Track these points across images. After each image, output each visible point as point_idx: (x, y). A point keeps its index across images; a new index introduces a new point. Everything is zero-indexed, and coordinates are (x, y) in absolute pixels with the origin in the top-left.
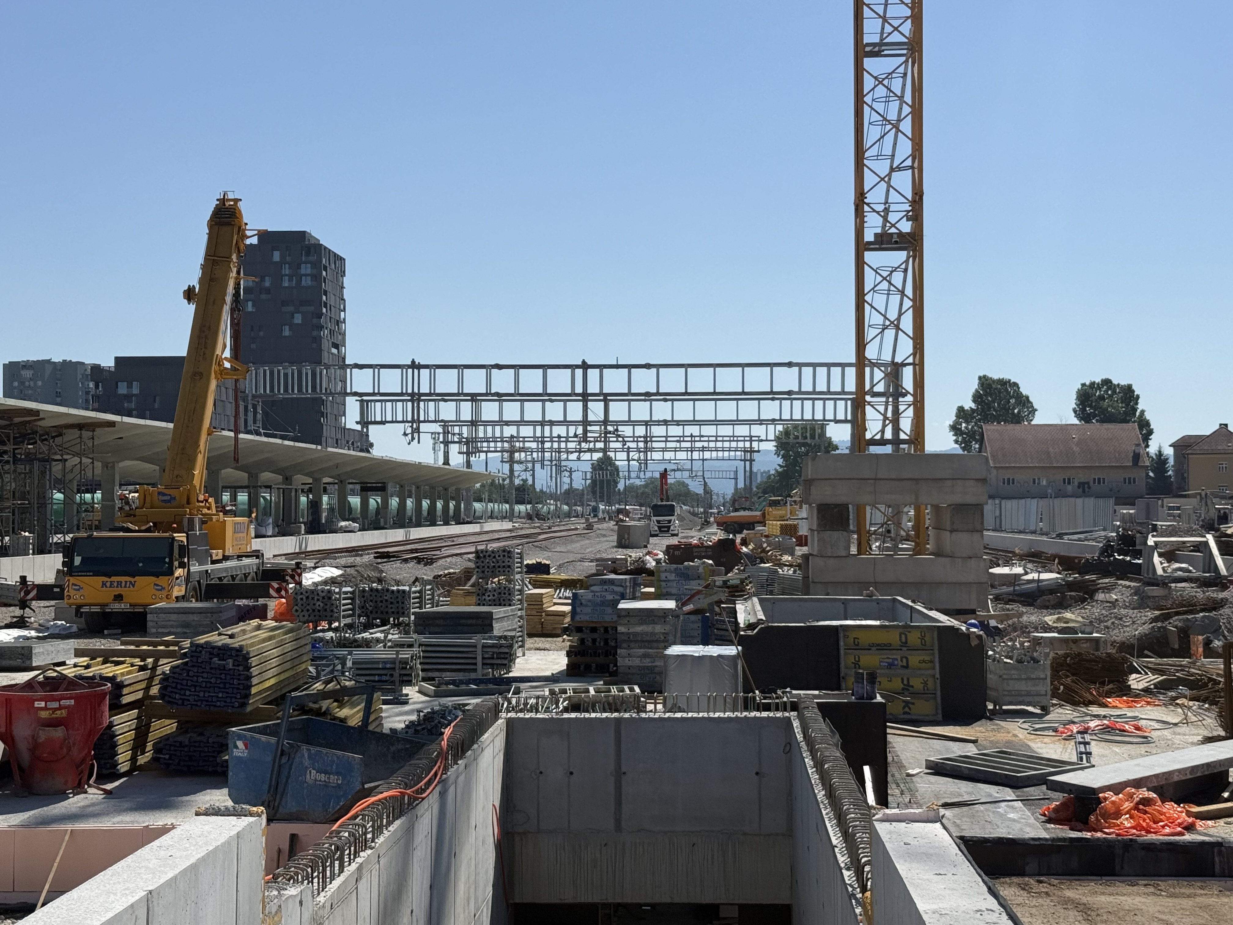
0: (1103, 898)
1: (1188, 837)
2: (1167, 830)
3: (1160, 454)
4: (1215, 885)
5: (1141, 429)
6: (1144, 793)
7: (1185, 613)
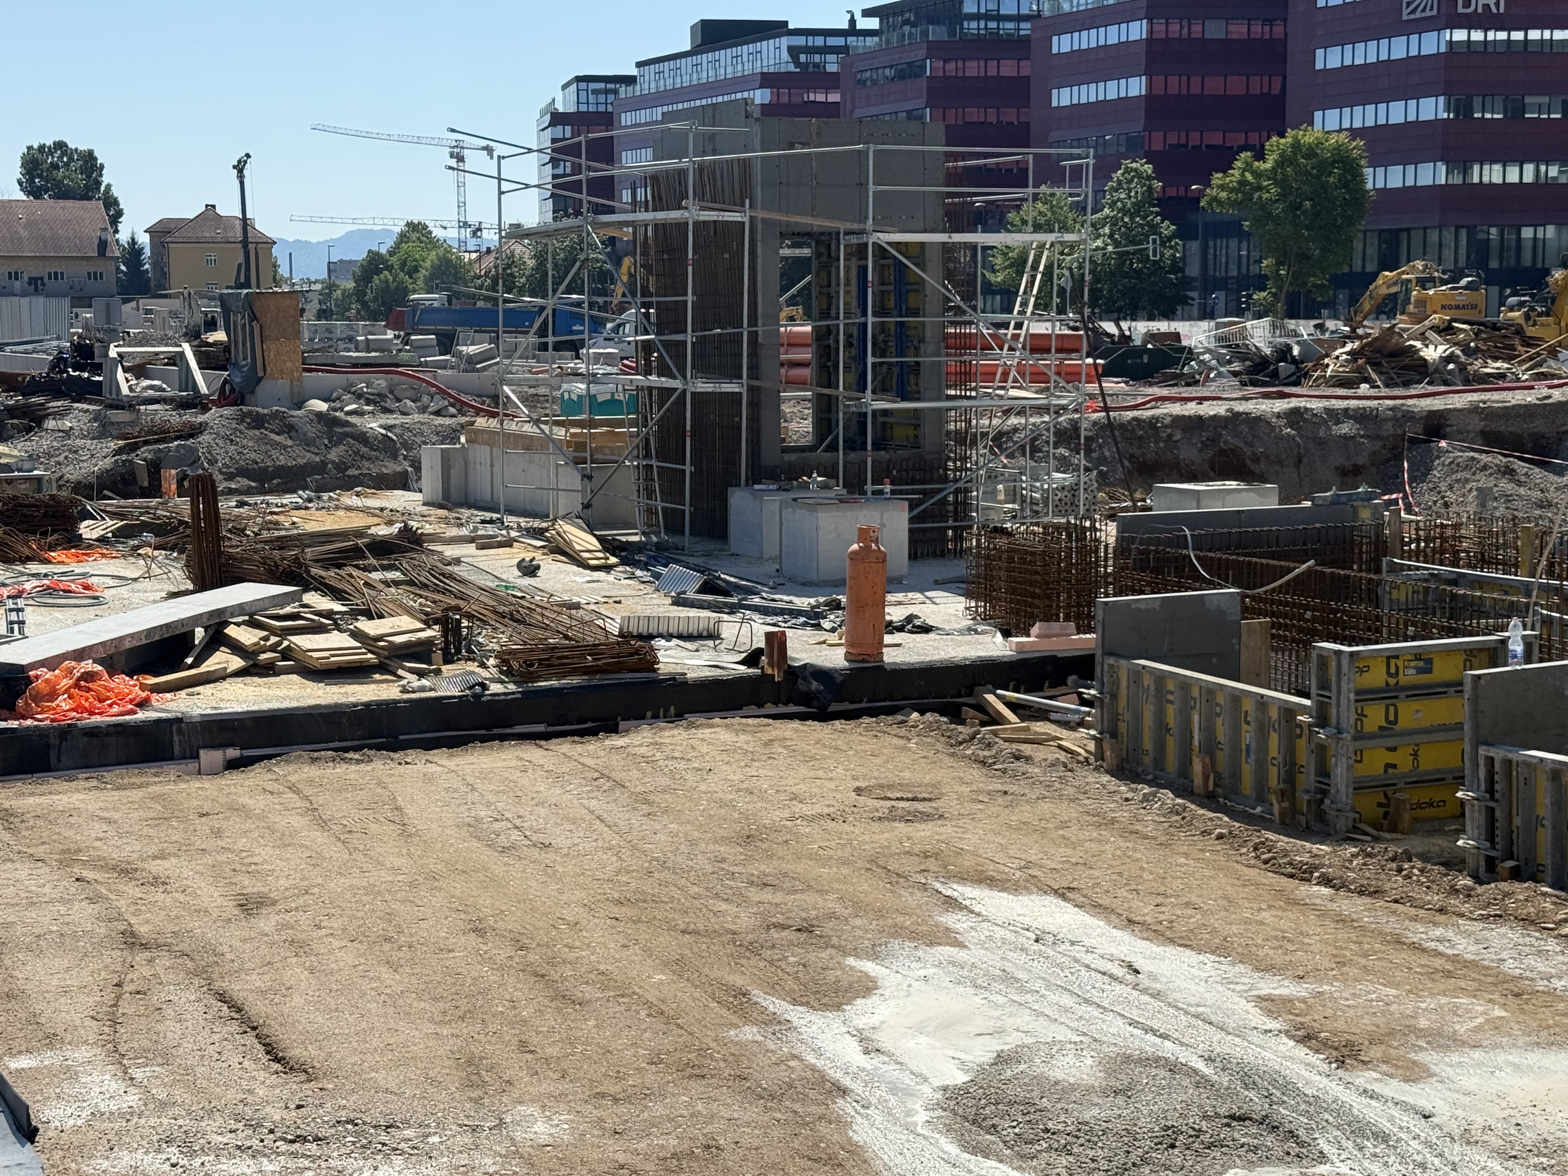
0: (31, 800)
1: (141, 715)
2: (116, 709)
3: (133, 241)
4: (172, 769)
5: (107, 209)
6: (88, 665)
7: (157, 441)
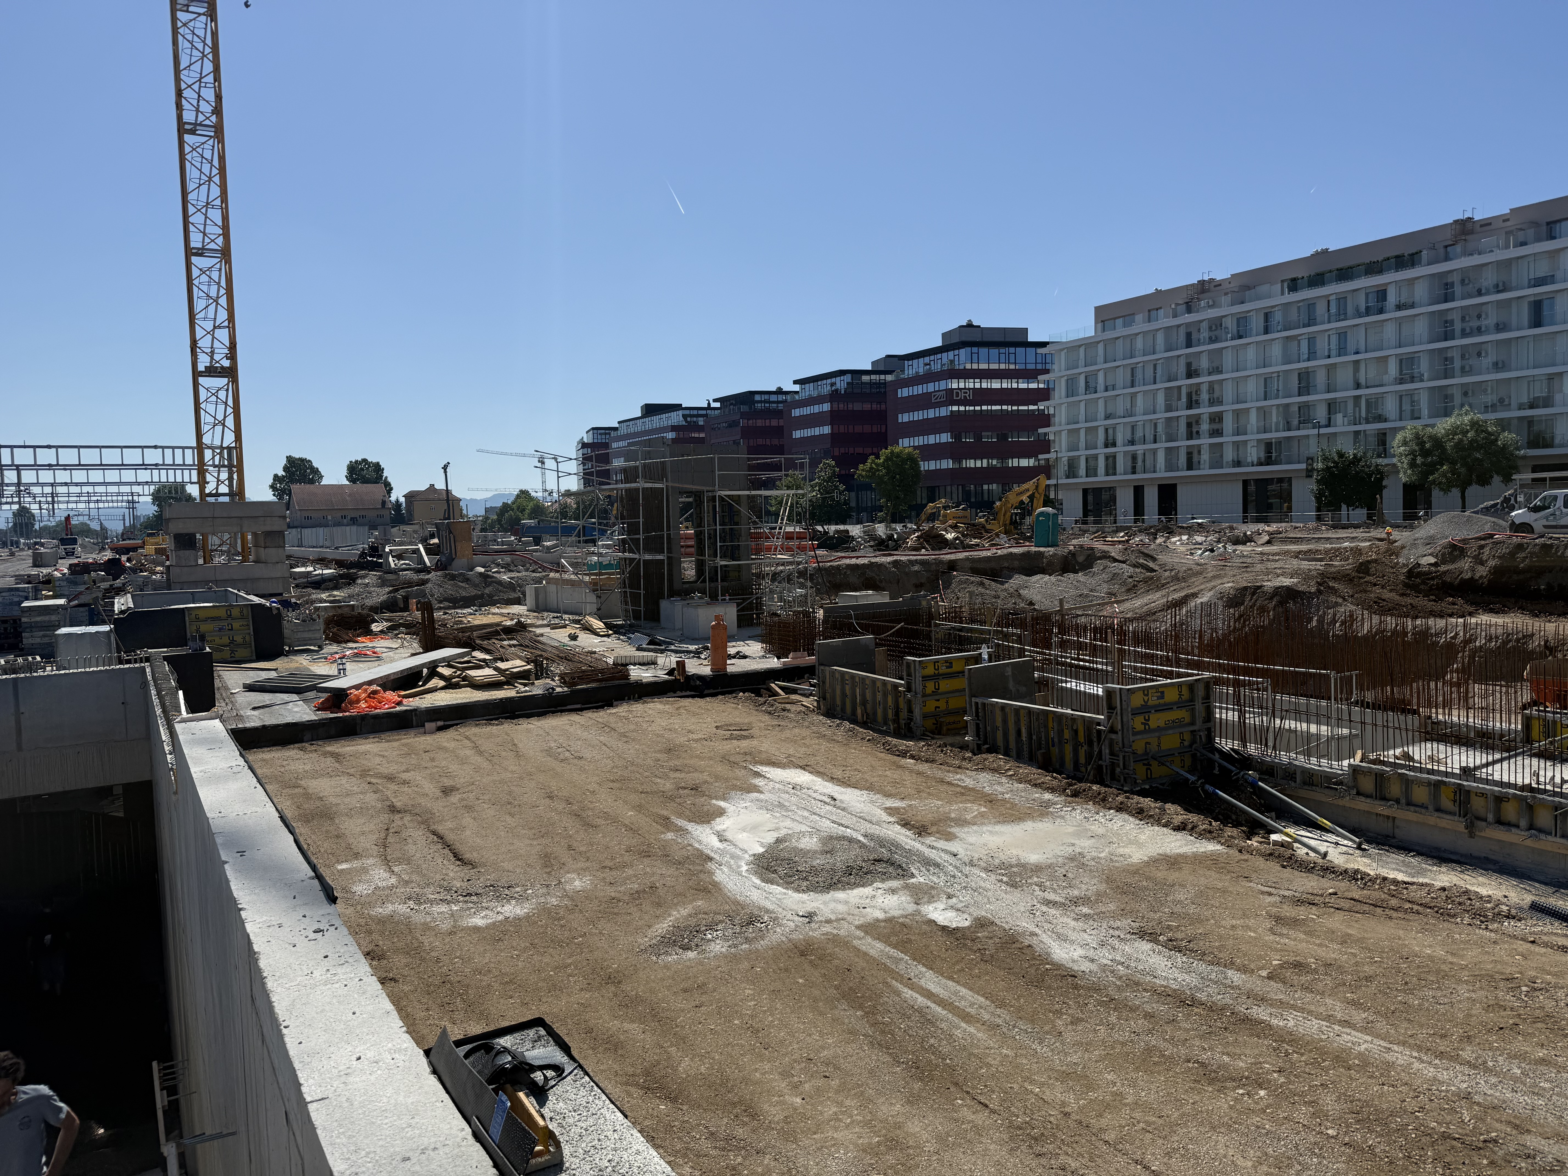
0: (348, 748)
1: (398, 709)
2: (387, 706)
3: (397, 501)
4: (412, 732)
5: (386, 487)
6: (375, 687)
7: (407, 587)
